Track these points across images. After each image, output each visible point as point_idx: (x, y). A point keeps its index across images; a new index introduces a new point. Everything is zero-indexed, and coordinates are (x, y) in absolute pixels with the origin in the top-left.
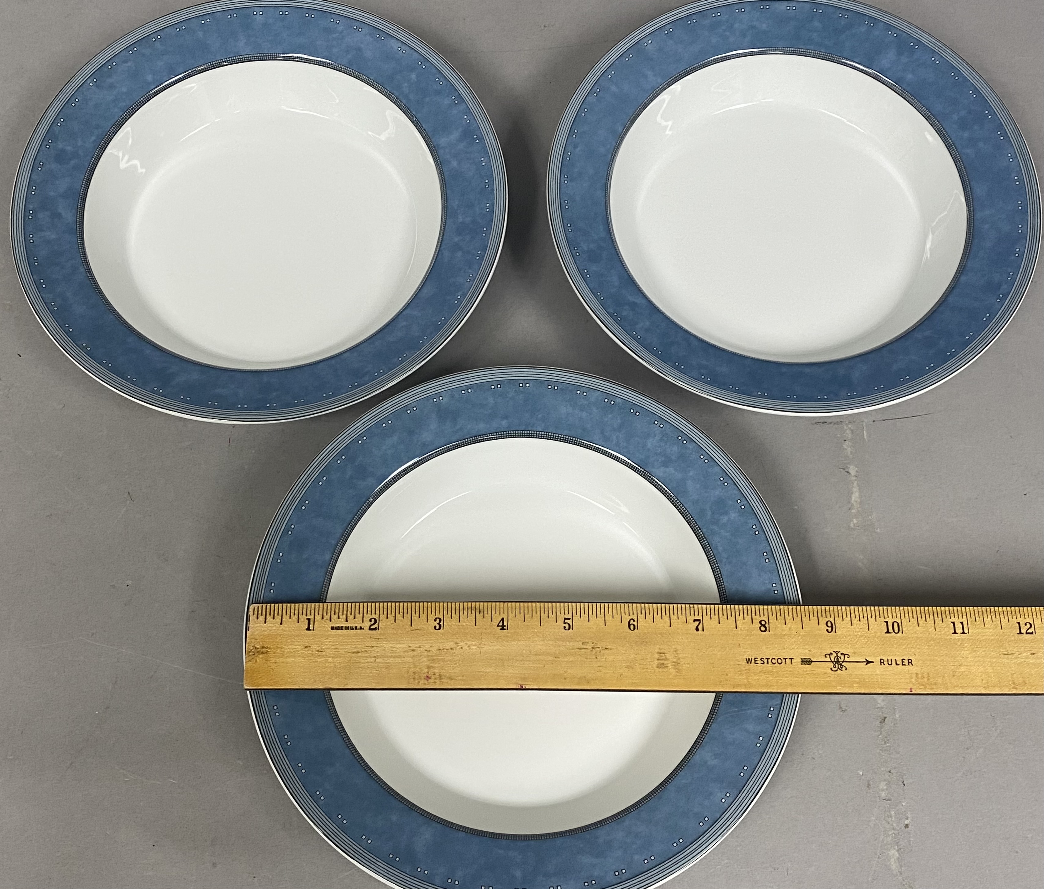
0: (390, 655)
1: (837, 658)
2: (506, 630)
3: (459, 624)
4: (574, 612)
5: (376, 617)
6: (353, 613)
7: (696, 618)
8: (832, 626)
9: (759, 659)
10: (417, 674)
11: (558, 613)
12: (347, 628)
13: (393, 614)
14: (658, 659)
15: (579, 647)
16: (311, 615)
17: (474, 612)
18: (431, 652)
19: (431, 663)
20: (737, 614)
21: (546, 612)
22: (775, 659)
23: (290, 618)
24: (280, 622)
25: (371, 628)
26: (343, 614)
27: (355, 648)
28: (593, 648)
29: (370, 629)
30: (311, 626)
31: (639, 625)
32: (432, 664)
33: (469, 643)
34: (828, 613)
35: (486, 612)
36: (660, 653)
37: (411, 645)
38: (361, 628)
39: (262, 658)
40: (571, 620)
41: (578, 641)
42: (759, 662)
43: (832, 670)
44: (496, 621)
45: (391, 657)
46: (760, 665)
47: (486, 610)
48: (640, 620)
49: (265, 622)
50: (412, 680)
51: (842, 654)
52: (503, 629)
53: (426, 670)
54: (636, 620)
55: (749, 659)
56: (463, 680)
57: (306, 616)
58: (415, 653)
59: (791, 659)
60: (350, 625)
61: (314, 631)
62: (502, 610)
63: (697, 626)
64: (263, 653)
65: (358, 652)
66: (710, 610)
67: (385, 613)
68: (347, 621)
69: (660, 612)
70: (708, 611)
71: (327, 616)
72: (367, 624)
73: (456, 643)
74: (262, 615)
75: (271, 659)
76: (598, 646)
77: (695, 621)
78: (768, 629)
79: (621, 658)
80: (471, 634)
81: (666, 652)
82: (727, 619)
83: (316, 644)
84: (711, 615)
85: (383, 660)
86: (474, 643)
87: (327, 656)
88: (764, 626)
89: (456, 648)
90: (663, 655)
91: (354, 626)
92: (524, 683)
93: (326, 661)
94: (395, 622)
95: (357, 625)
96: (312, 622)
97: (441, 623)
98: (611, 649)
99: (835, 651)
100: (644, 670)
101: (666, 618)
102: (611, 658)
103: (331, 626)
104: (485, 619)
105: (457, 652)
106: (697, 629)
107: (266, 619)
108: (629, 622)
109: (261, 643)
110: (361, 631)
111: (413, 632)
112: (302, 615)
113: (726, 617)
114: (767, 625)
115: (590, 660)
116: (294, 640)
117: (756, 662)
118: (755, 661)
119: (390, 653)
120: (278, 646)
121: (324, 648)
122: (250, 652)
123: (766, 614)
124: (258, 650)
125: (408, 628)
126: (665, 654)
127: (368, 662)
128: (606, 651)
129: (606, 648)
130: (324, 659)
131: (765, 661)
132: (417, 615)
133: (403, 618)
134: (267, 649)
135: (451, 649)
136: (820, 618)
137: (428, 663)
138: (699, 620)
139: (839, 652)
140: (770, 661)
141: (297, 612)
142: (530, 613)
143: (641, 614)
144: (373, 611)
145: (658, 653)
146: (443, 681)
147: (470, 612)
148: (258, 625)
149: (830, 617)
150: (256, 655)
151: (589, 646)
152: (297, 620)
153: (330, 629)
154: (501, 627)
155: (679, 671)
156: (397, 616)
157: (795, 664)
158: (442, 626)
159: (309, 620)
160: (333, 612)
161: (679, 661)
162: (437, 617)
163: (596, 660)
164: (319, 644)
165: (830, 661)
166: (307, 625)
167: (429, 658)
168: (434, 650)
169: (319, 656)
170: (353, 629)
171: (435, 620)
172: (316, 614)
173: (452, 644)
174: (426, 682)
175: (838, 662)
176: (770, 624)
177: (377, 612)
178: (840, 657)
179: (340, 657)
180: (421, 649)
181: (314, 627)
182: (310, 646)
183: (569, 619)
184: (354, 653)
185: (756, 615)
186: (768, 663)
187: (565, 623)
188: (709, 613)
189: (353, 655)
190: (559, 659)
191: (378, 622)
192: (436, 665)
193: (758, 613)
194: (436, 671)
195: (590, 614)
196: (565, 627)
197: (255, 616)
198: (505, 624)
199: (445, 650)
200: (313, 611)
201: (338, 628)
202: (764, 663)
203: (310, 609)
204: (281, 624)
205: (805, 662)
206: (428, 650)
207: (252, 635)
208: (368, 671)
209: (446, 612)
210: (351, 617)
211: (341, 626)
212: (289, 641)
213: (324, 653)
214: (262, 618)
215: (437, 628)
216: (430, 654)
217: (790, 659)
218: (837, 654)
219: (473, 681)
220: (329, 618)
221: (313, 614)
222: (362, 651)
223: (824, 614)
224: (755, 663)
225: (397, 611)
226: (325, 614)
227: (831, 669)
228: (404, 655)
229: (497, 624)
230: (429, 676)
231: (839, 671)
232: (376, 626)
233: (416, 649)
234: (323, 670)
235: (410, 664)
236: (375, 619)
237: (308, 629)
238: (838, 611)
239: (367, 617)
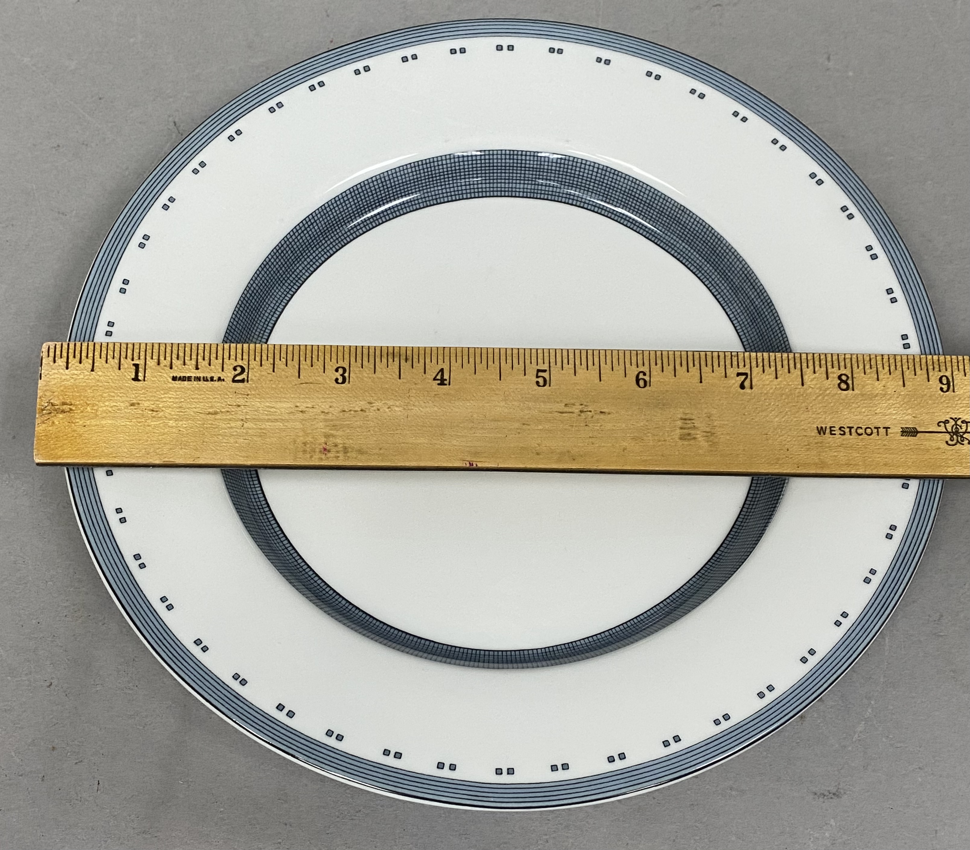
0: (266, 417)
1: (956, 428)
2: (448, 386)
3: (374, 375)
4: (552, 360)
5: (244, 364)
6: (207, 358)
7: (741, 371)
8: (948, 384)
9: (837, 428)
10: (308, 446)
11: (528, 362)
12: (198, 379)
13: (271, 360)
14: (681, 428)
15: (561, 411)
16: (139, 359)
17: (397, 359)
18: (330, 415)
19: (331, 430)
20: (804, 365)
21: (509, 361)
22: (861, 428)
23: (107, 362)
24: (91, 367)
25: (236, 379)
26: (191, 359)
27: (211, 407)
28: (581, 412)
29: (234, 381)
30: (140, 374)
31: (651, 380)
32: (332, 432)
33: (390, 403)
34: (942, 365)
35: (415, 360)
36: (685, 419)
37: (298, 404)
38: (219, 379)
39: (63, 419)
40: (548, 372)
41: (558, 402)
42: (838, 432)
43: (950, 445)
44: (432, 371)
45: (268, 420)
46: (838, 436)
47: (416, 357)
48: (654, 373)
49: (67, 368)
50: (301, 453)
51: (963, 422)
52: (442, 382)
53: (323, 440)
54: (648, 374)
55: (822, 428)
56: (381, 454)
57: (133, 360)
58: (306, 416)
59: (887, 428)
60: (201, 375)
61: (146, 382)
62: (441, 357)
63: (743, 383)
64: (63, 412)
65: (216, 413)
66: (763, 359)
67: (258, 359)
68: (197, 368)
69: (684, 363)
70: (760, 360)
71: (165, 362)
72: (229, 374)
73: (370, 403)
74: (61, 357)
75: (77, 420)
76: (589, 409)
77: (739, 374)
78: (851, 386)
79: (624, 426)
80: (392, 390)
81: (693, 417)
82: (789, 372)
83: (149, 400)
84: (763, 366)
85: (256, 424)
86: (398, 404)
87: (166, 417)
88: (846, 382)
89: (369, 409)
90: (689, 422)
91: (209, 376)
92: (474, 460)
93: (166, 425)
94: (274, 371)
95: (213, 375)
96: (141, 370)
97: (346, 375)
98: (609, 414)
99: (954, 417)
100: (660, 443)
101: (694, 371)
102: (609, 426)
103: (172, 375)
104: (414, 370)
105: (371, 414)
106: (742, 386)
107: (67, 363)
108: (637, 376)
109: (61, 397)
110: (220, 383)
111: (302, 386)
112: (126, 358)
113: (787, 371)
114: (850, 382)
115: (577, 429)
116: (113, 394)
117: (833, 432)
118: (831, 431)
119: (267, 415)
120: (88, 402)
121: (160, 406)
122: (43, 410)
123: (849, 365)
124: (56, 407)
125: (296, 381)
126: (693, 421)
127: (231, 428)
128: (602, 416)
129: (601, 412)
130: (162, 421)
131: (847, 430)
132: (309, 361)
133: (287, 366)
134: (71, 407)
135: (362, 410)
136: (931, 374)
137: (327, 430)
138: (746, 374)
139: (960, 418)
140: (853, 430)
141: (117, 355)
142: (484, 361)
143: (656, 364)
144: (239, 356)
145: (682, 419)
146: (348, 455)
147: (390, 360)
148: (56, 371)
149: (946, 370)
150: (52, 414)
151: (576, 409)
152: (117, 366)
153: (170, 380)
154: (439, 382)
155: (714, 444)
156: (276, 363)
157: (892, 435)
158: (347, 378)
159: (137, 366)
160: (175, 356)
161: (713, 431)
162: (339, 366)
163: (587, 428)
164: (152, 400)
165: (945, 430)
166: (134, 374)
167: (328, 423)
168: (335, 411)
169: (154, 417)
170: (207, 380)
171: (337, 370)
172: (148, 358)
173: (363, 404)
174: (323, 456)
175: (956, 433)
176: (854, 380)
177: (245, 357)
178: (961, 427)
179: (187, 419)
180: (315, 410)
181: (145, 377)
182: (139, 404)
183: (545, 371)
184: (209, 413)
185: (833, 367)
186: (851, 434)
187: (537, 377)
188: (762, 364)
189: (208, 417)
190: (529, 427)
191: (246, 371)
192: (340, 433)
193: (836, 363)
194: (339, 441)
195: (577, 363)
196: (538, 383)
197: (51, 358)
198: (446, 376)
199: (352, 412)
200: (142, 354)
201: (183, 379)
202: (844, 434)
203: (138, 351)
204: (92, 370)
205: (907, 432)
206: (326, 411)
207: (45, 386)
208: (232, 440)
209: (353, 359)
210: (203, 364)
211: (189, 375)
212: (105, 395)
213: (161, 414)
214: (61, 362)
215: (340, 380)
216: (330, 417)
217: (884, 428)
218: (956, 422)
219: (395, 456)
220: (169, 363)
221: (142, 357)
222: (222, 412)
223: (936, 366)
224: (831, 434)
225: (277, 357)
226: (162, 358)
227: (947, 442)
228: (287, 418)
229: (434, 375)
230: (328, 448)
231: (958, 444)
232: (244, 376)
233: (307, 409)
234: (160, 438)
235: (297, 431)
236: (242, 367)
237: (136, 379)
238: (958, 362)
239: (229, 364)
